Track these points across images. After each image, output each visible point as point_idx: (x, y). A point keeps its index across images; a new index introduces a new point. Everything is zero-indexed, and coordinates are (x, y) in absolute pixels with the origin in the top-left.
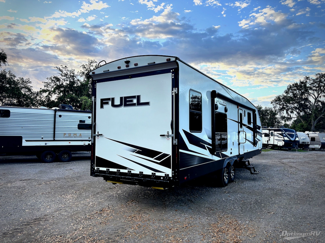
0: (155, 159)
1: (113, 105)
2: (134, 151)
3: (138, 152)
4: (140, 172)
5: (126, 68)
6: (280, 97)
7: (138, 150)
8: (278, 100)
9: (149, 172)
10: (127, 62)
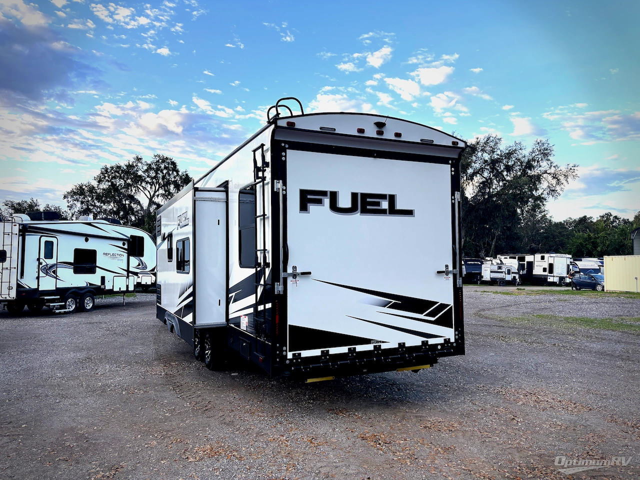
0: (427, 315)
1: (334, 207)
2: (386, 303)
3: (394, 306)
4: (399, 344)
5: (375, 136)
6: (84, 187)
7: (394, 301)
8: (79, 192)
9: (416, 341)
10: (380, 125)
